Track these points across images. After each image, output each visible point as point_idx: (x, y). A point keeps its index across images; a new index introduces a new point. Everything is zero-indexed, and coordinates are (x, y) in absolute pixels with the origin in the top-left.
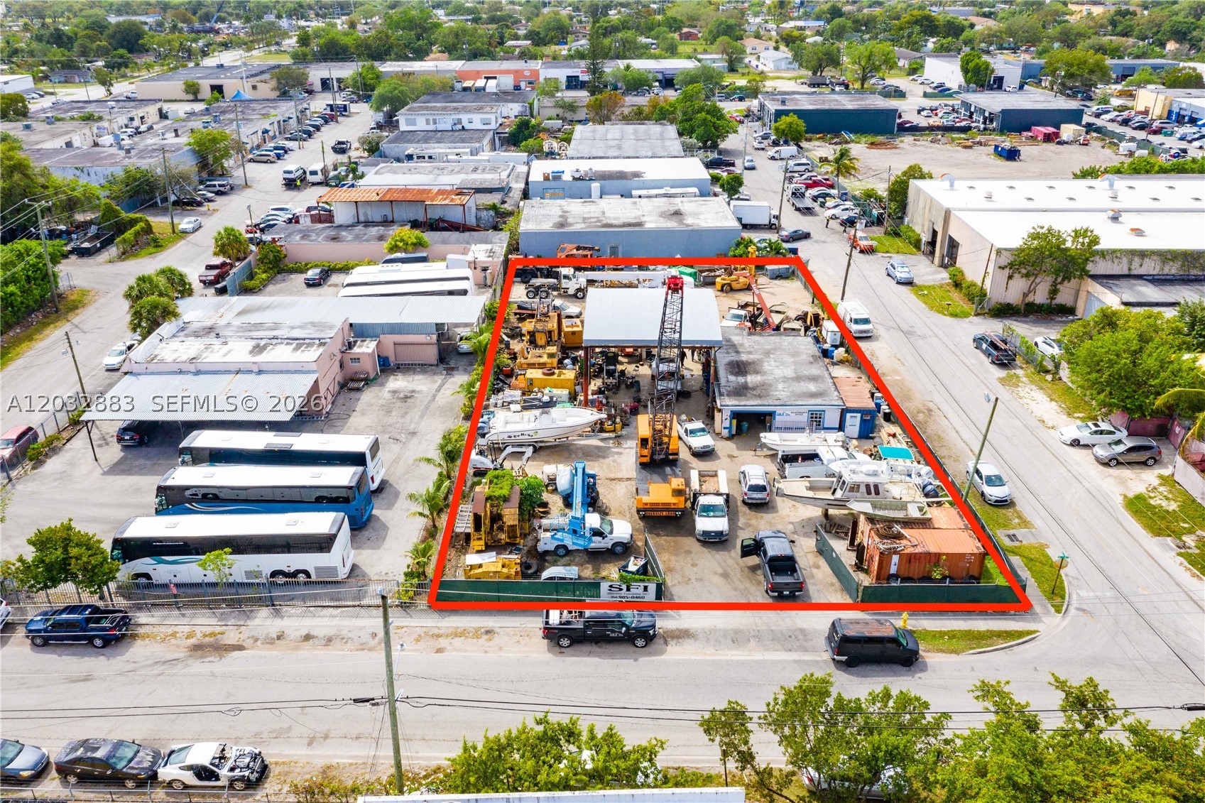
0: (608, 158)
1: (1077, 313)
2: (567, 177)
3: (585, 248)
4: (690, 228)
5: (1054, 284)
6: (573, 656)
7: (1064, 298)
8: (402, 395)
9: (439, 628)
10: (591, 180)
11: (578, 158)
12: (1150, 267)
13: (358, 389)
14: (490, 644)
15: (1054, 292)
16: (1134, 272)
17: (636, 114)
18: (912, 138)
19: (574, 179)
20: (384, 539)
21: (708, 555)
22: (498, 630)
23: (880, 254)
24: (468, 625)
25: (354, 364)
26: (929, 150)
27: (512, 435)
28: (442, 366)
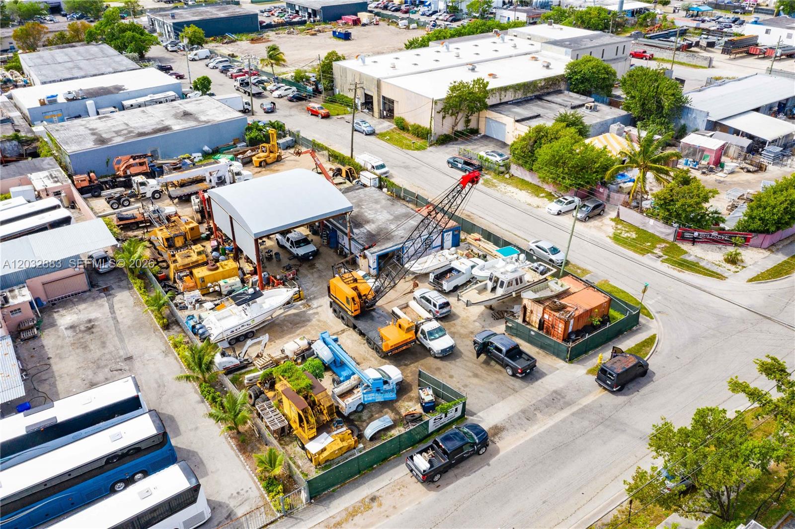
0: (77, 78)
1: (480, 132)
2: (61, 99)
3: (139, 157)
4: (210, 124)
5: (467, 117)
6: (448, 485)
7: (473, 125)
8: (83, 328)
9: (333, 517)
10: (83, 98)
11: (50, 82)
12: (509, 96)
13: (34, 337)
14: (383, 508)
15: (468, 121)
16: (503, 101)
17: (59, 39)
18: (274, 33)
19: (68, 100)
20: (202, 462)
21: (452, 366)
22: (377, 494)
23: (335, 117)
24: (353, 502)
25: (16, 315)
26: (292, 40)
27: (234, 329)
28: (95, 290)
